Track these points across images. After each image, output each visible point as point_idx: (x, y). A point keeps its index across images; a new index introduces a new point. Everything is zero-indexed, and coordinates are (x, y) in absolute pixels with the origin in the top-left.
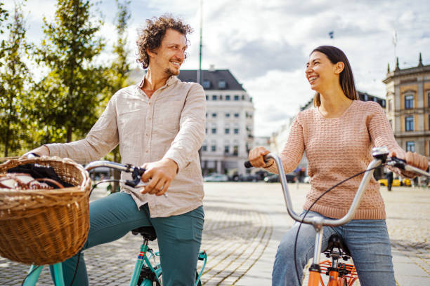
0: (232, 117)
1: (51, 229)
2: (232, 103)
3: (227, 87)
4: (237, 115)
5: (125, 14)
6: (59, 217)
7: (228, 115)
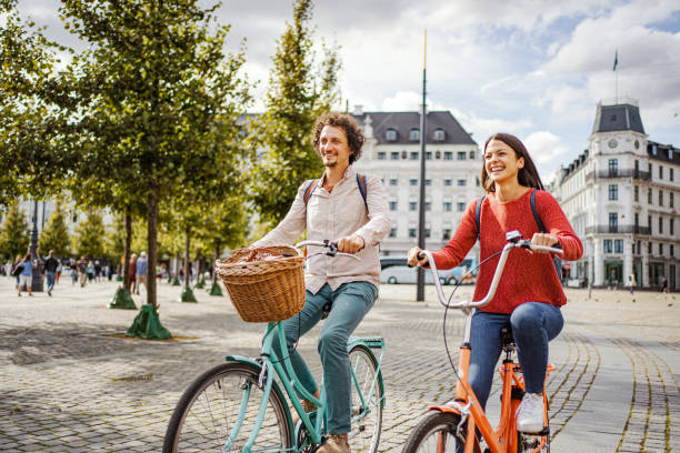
0: (455, 184)
1: (283, 289)
2: (455, 163)
3: (447, 140)
4: (462, 182)
5: (333, 62)
6: (288, 280)
7: (448, 182)
